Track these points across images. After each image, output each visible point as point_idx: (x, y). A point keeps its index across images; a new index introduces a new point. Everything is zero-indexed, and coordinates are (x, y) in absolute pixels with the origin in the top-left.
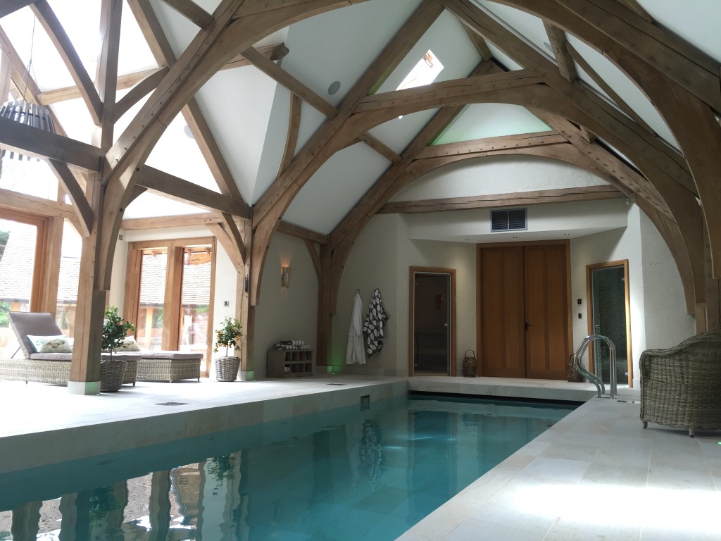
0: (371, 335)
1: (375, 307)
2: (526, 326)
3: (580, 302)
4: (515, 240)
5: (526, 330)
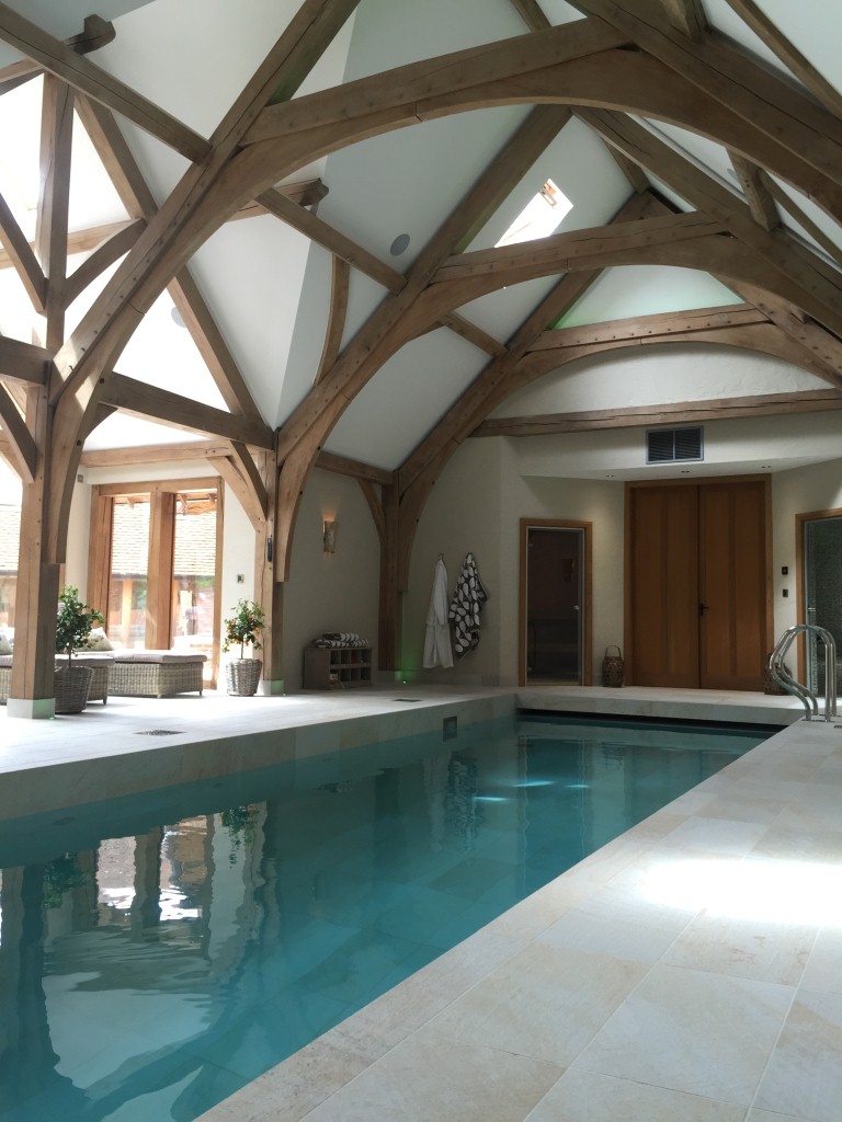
0: (462, 625)
1: (467, 581)
2: (702, 608)
3: (785, 571)
4: (685, 476)
5: (701, 614)
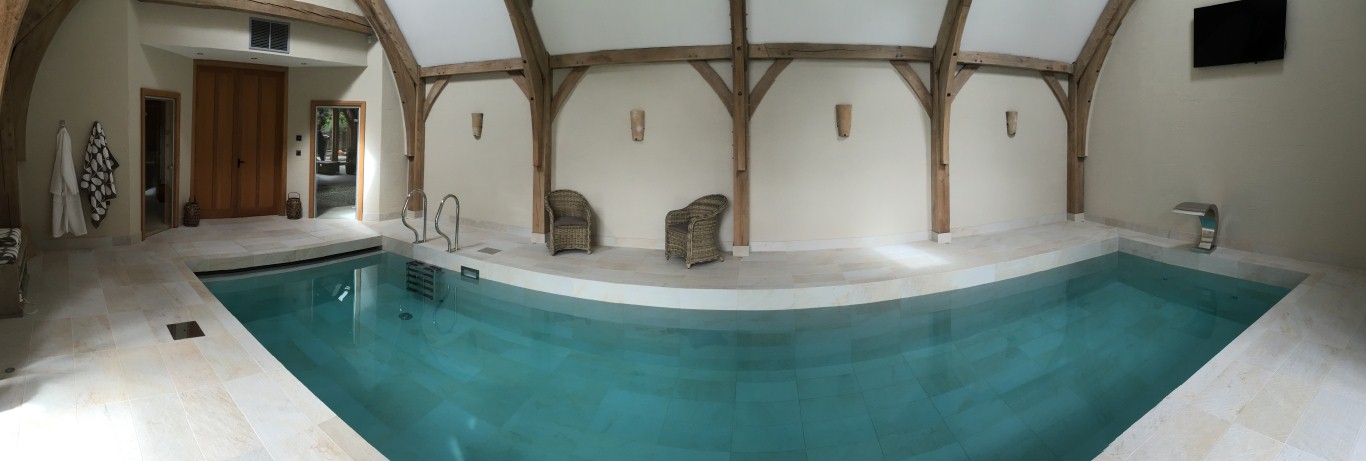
0: (98, 194)
1: (101, 150)
2: (239, 162)
3: (299, 138)
4: (254, 62)
5: (239, 166)
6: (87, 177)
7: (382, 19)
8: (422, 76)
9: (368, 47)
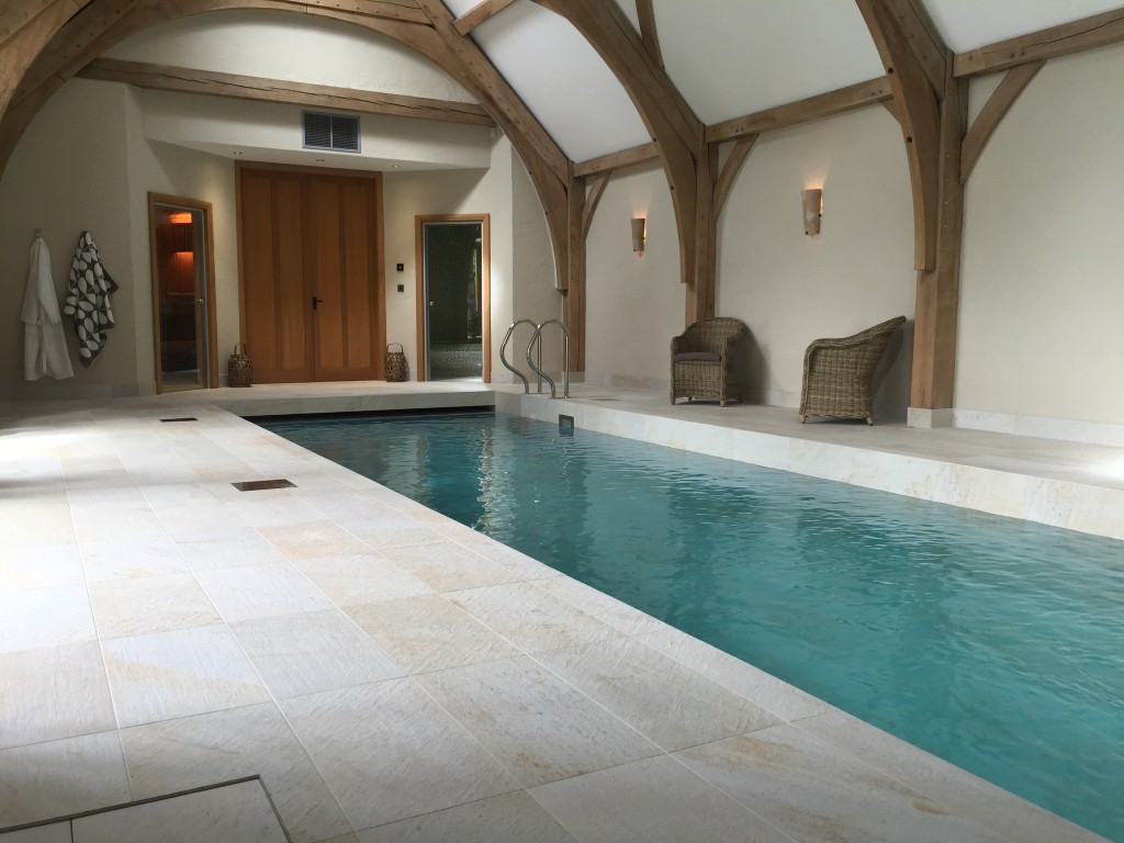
0: (88, 322)
1: (91, 266)
2: (315, 301)
3: (400, 268)
4: (320, 164)
5: (315, 307)
6: (72, 300)
7: (503, 106)
8: (576, 175)
9: (489, 143)
